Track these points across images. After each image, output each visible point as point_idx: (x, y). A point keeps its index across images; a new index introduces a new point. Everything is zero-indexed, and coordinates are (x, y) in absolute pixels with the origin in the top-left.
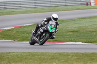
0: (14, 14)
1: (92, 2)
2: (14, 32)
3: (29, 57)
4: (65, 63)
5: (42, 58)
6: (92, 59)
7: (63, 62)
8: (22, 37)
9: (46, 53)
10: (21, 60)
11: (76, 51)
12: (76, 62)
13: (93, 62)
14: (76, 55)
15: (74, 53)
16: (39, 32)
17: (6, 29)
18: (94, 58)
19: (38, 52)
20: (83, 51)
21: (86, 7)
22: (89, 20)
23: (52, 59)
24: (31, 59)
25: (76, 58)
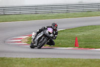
3: (60, 63)
5: (72, 64)
9: (77, 59)
10: (51, 66)
19: (69, 58)
23: (83, 65)
24: (61, 65)
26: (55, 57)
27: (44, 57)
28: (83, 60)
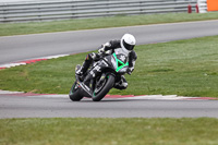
0: (25, 33)
1: (200, 5)
2: (26, 74)
3: (57, 129)
4: (138, 141)
5: (86, 129)
6: (199, 133)
7: (134, 139)
8: (44, 83)
9: (96, 119)
10: (40, 135)
11: (163, 115)
12: (163, 139)
13: (202, 137)
14: (164, 122)
15: (159, 119)
16: (92, 72)
17: (8, 66)
18: (204, 129)
19: (78, 116)
20: (179, 115)
21: (186, 15)
22: (193, 45)
23: (108, 132)
24: (61, 132)
25: (162, 129)
26: (48, 116)
27: (23, 116)
28: (108, 120)
